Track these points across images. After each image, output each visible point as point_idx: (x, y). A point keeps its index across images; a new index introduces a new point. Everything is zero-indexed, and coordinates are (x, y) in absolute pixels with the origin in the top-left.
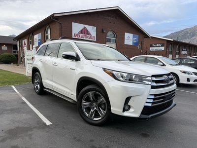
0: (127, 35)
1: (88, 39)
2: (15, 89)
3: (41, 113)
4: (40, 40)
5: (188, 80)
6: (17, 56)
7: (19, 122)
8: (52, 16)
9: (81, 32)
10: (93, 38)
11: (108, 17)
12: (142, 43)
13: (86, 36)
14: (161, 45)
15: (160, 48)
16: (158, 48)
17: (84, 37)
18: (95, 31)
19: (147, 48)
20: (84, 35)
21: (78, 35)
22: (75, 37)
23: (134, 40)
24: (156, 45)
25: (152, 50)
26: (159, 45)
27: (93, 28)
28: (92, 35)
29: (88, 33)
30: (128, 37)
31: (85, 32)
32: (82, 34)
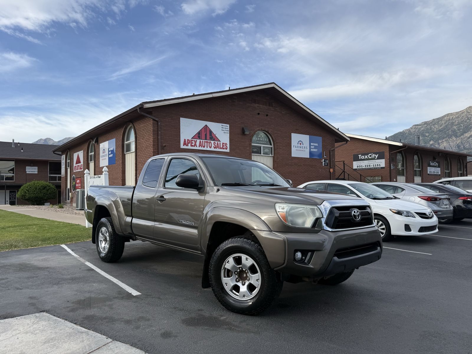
0: (296, 138)
1: (212, 149)
2: (69, 250)
3: (123, 282)
4: (112, 151)
5: (407, 228)
6: (59, 187)
7: (89, 292)
8: (141, 107)
9: (199, 135)
10: (224, 147)
11: (253, 103)
12: (331, 153)
13: (208, 144)
14: (378, 155)
15: (375, 163)
16: (372, 163)
17: (204, 145)
18: (227, 132)
19: (344, 164)
20: (204, 141)
21: (192, 142)
22: (185, 147)
23: (312, 148)
24: (366, 157)
25: (359, 168)
26: (374, 155)
27: (223, 127)
28: (220, 141)
29: (212, 137)
30: (299, 142)
31: (206, 135)
32: (200, 139)
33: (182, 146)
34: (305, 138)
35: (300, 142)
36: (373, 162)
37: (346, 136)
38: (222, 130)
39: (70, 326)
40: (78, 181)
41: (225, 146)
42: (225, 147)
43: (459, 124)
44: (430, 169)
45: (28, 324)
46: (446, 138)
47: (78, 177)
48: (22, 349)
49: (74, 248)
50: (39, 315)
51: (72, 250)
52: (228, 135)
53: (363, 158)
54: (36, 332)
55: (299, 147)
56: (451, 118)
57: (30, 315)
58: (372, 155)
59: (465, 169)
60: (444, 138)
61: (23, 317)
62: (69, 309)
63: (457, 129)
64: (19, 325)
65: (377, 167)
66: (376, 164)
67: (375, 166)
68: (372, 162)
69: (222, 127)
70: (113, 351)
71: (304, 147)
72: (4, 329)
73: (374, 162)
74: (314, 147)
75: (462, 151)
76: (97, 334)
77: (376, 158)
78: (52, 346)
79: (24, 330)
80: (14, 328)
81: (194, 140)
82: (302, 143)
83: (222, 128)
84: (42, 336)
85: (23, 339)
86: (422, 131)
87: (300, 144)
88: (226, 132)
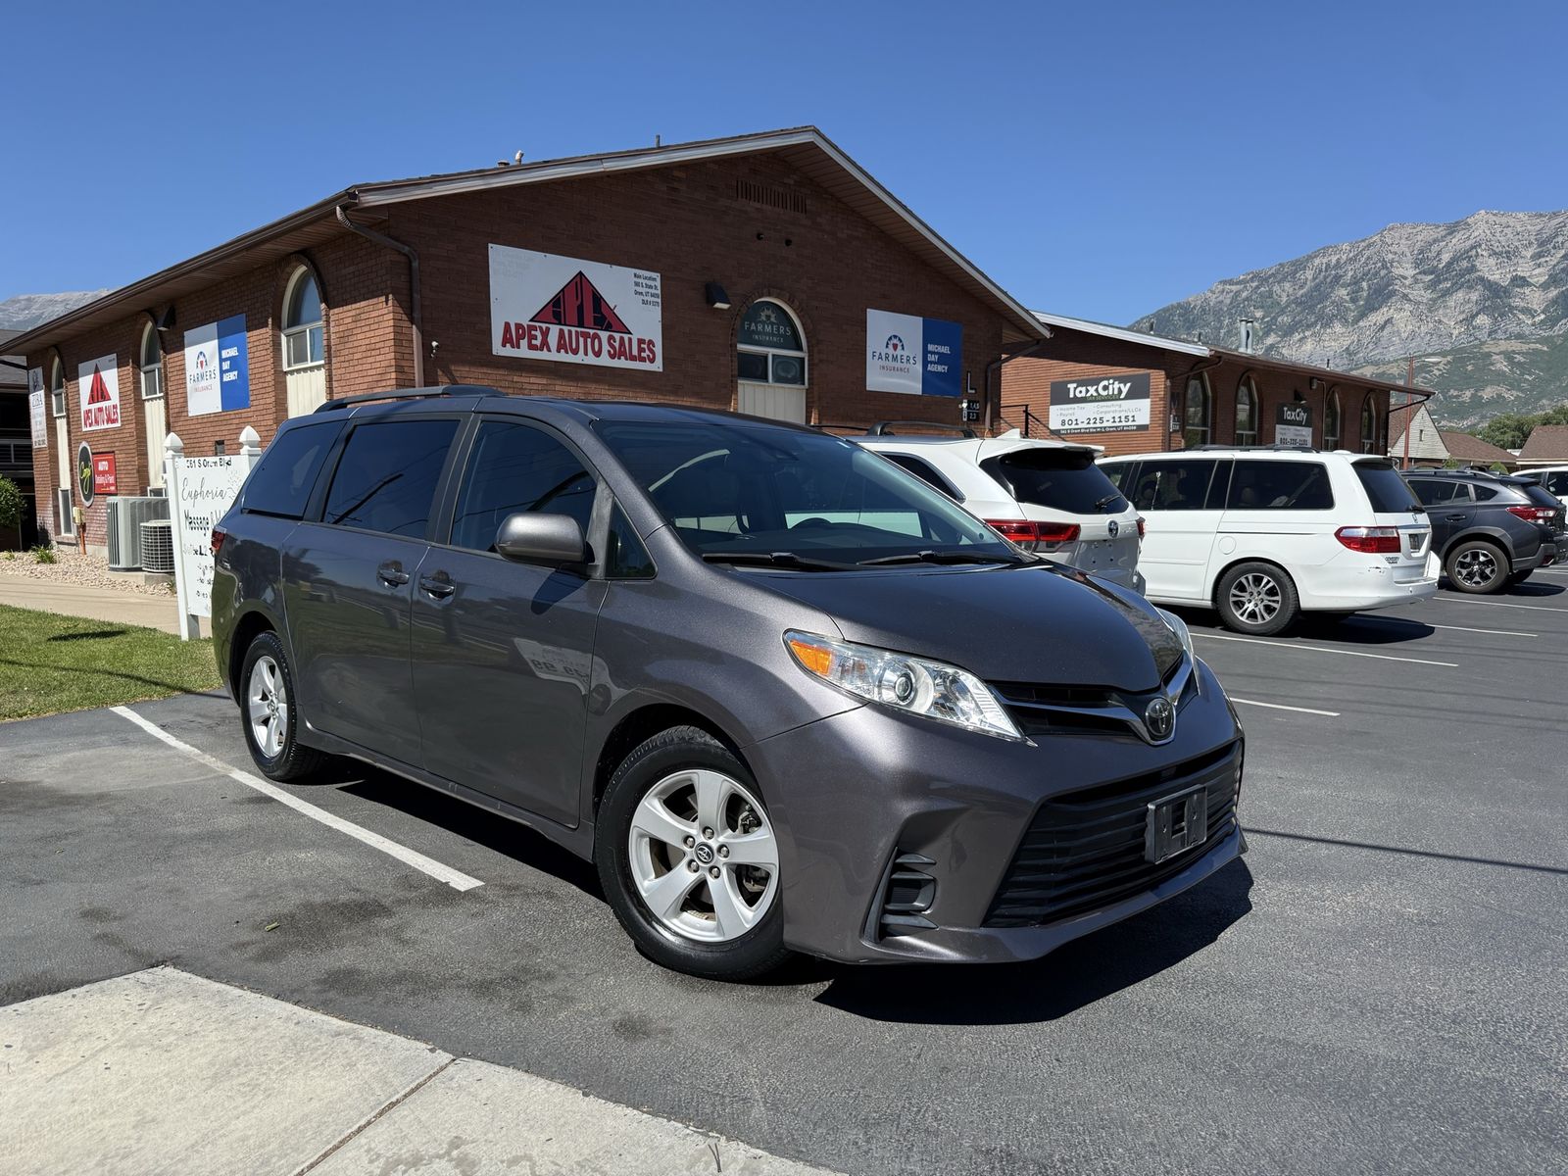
1: (603, 360)
4: (236, 361)
8: (348, 201)
9: (553, 311)
10: (643, 355)
11: (742, 197)
12: (989, 379)
13: (589, 340)
14: (1129, 385)
15: (1120, 411)
16: (1109, 412)
17: (574, 346)
18: (653, 299)
19: (1027, 414)
20: (576, 332)
21: (533, 332)
22: (509, 351)
23: (931, 362)
24: (1092, 390)
25: (1067, 427)
26: (1117, 385)
27: (640, 281)
28: (630, 333)
29: (602, 317)
30: (890, 339)
31: (580, 308)
32: (560, 324)
33: (498, 349)
34: (911, 327)
35: (895, 341)
36: (1113, 409)
37: (1037, 320)
38: (636, 293)
39: (285, 1015)
40: (103, 466)
41: (647, 352)
42: (648, 356)
43: (1355, 283)
44: (1283, 432)
45: (124, 1014)
46: (1314, 324)
47: (101, 450)
48: (141, 1104)
49: (168, 720)
50: (151, 976)
51: (163, 727)
52: (657, 313)
53: (1083, 394)
54: (165, 1041)
55: (890, 358)
56: (1334, 260)
57: (119, 979)
58: (1111, 387)
59: (1382, 432)
60: (1309, 327)
61: (96, 986)
62: (252, 951)
63: (1347, 298)
64: (90, 1020)
65: (1124, 424)
66: (1123, 415)
67: (1117, 420)
68: (1108, 409)
69: (638, 280)
70: (469, 1093)
71: (905, 358)
72: (42, 1038)
73: (1117, 408)
74: (937, 357)
75: (1358, 369)
76: (392, 1036)
77: (1122, 397)
78: (248, 1089)
79: (117, 1037)
80: (76, 1030)
81: (541, 328)
82: (899, 345)
83: (637, 284)
84: (194, 1054)
85: (127, 1067)
86: (1244, 300)
87: (895, 347)
88: (650, 299)
